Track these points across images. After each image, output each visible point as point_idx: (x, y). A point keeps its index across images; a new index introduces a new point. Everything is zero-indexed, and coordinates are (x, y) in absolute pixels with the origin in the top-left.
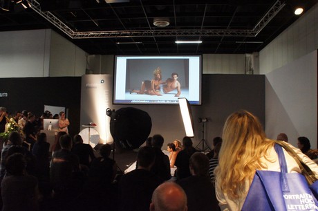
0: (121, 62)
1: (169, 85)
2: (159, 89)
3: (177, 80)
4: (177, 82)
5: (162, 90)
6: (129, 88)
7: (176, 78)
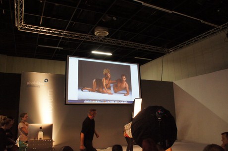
0: (74, 63)
1: (119, 85)
2: (110, 88)
3: (126, 81)
4: (125, 82)
5: (112, 89)
6: (82, 86)
7: (124, 79)
